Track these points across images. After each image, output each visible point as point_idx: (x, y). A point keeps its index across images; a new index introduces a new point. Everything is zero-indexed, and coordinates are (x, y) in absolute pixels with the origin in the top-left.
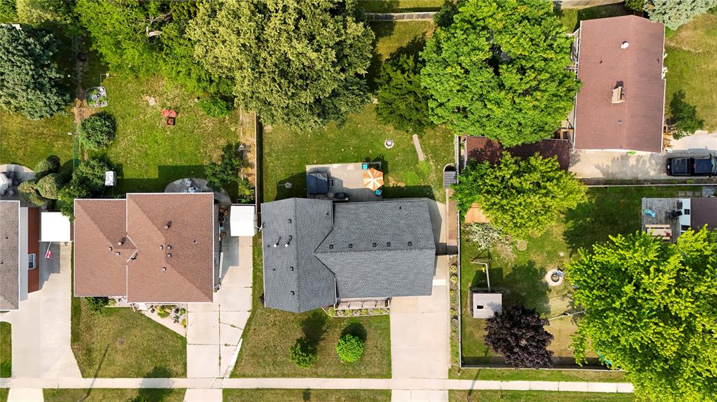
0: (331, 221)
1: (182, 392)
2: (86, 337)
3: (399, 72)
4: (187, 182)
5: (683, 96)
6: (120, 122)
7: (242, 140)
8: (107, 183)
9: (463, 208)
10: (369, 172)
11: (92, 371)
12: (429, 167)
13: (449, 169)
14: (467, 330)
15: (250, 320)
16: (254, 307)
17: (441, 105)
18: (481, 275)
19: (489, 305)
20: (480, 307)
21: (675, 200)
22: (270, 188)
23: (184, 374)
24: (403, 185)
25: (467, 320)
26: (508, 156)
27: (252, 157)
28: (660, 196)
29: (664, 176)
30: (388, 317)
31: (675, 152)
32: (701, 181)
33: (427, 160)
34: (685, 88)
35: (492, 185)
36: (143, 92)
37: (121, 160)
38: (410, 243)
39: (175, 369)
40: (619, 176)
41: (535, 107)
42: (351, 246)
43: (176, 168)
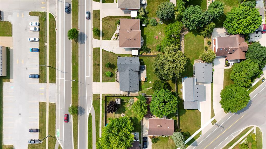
0: (135, 71)
1: (99, 39)
2: (111, 19)
3: (164, 85)
4: (143, 41)
5: (159, 141)
6: (156, 27)
7: (151, 52)
8: (143, 25)
9: (137, 97)
10: (145, 78)
11: (103, 20)
12: (145, 90)
13: (145, 94)
14: (112, 98)
15: (114, 53)
16: (117, 54)
17: (157, 92)
18: (123, 101)
19: (118, 102)
20: (118, 100)
21: (138, 139)
22: (141, 58)
23: (103, 39)
24: (142, 85)
25: (114, 98)
26: (147, 105)
27: (148, 54)
28: (139, 136)
29: (143, 137)
30: (115, 82)
31: (148, 139)
32: (142, 144)
33: (147, 90)
34: (160, 141)
35: (142, 102)
36: (162, 32)
37: (148, 27)
38: (130, 86)
39: (104, 37)
40: (143, 128)
41: (156, 109)
42: (130, 75)
43: (146, 38)
